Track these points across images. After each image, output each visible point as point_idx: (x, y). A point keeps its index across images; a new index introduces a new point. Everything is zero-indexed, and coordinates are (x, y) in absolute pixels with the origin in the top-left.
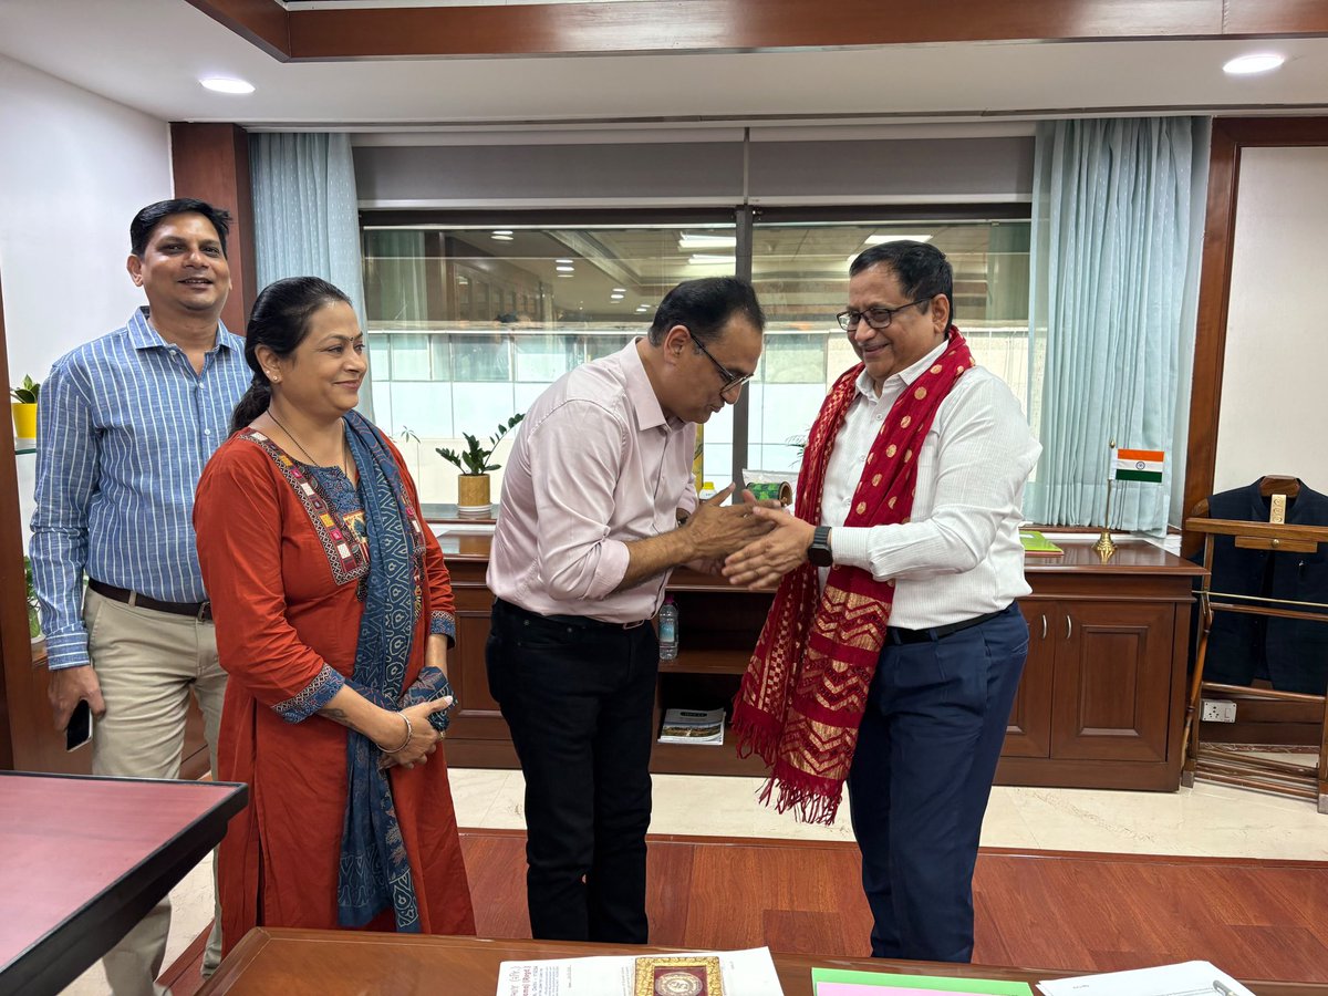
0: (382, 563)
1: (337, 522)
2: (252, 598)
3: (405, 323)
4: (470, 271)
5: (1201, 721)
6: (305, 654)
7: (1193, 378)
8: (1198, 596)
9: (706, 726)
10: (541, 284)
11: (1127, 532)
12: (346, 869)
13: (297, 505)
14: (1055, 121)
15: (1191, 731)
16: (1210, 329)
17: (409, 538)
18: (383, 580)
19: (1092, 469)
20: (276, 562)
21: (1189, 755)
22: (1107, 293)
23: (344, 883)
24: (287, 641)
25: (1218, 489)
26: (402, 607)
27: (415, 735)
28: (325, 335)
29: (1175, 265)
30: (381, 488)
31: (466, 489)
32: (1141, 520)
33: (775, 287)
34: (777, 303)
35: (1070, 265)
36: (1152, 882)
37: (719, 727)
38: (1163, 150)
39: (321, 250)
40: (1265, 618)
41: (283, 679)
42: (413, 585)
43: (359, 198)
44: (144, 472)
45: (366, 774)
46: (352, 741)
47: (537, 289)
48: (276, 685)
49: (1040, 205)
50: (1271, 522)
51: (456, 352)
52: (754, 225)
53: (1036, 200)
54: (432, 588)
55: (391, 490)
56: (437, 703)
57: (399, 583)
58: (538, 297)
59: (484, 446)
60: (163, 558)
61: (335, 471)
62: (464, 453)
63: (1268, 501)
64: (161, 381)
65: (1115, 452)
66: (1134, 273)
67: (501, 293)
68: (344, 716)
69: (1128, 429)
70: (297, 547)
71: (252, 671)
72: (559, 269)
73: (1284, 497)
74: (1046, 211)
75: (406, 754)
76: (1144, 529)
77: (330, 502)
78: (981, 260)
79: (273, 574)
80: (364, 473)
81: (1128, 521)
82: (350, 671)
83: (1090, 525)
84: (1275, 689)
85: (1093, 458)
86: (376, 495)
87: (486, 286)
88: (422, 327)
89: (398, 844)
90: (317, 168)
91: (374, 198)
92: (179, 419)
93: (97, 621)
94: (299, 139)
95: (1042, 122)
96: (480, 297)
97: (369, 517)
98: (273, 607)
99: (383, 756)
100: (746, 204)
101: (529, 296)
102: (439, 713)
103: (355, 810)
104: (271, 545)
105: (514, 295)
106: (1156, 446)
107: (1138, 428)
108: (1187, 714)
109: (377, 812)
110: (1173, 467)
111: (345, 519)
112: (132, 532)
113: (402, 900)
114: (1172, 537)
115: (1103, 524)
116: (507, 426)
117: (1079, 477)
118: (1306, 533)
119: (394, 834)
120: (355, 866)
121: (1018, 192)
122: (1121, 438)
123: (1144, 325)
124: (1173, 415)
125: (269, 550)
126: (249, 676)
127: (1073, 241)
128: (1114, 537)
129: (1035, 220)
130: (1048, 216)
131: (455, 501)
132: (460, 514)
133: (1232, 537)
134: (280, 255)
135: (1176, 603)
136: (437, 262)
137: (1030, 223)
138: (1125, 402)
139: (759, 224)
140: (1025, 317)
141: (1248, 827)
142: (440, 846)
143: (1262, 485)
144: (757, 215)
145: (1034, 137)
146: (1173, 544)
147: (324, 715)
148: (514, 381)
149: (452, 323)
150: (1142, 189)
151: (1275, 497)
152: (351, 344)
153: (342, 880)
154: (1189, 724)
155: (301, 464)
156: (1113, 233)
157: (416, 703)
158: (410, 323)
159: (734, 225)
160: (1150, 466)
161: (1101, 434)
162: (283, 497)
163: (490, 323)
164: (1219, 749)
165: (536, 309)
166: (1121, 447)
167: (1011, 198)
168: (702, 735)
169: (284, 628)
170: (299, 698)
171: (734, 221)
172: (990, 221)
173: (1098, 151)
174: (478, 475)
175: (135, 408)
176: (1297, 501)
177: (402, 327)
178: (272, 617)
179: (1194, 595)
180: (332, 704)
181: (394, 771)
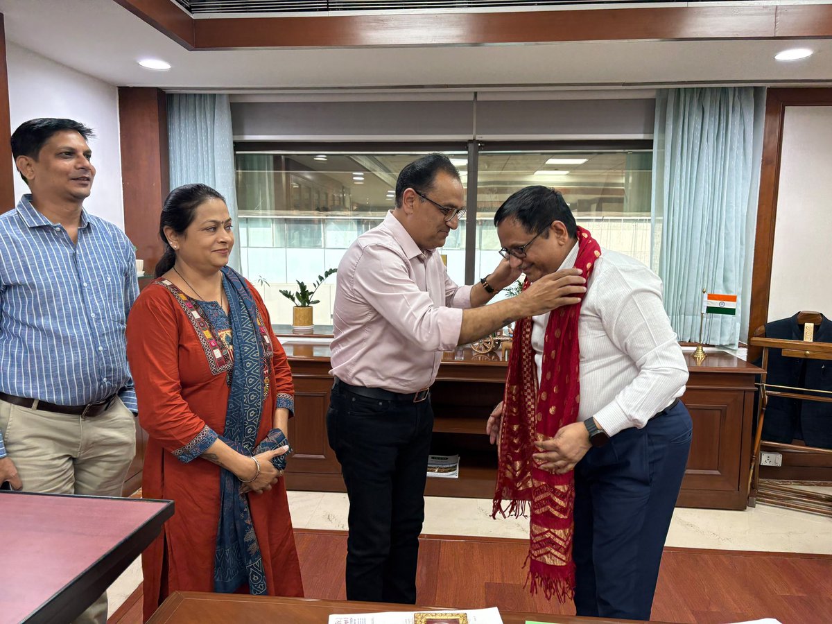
0: (242, 362)
1: (214, 336)
2: (159, 382)
3: (261, 212)
4: (300, 179)
5: (760, 466)
6: (192, 418)
7: (755, 250)
8: (758, 386)
9: (448, 466)
10: (343, 188)
11: (713, 346)
12: (219, 558)
13: (189, 324)
14: (668, 89)
15: (754, 472)
16: (765, 219)
17: (260, 347)
18: (242, 373)
19: (690, 306)
20: (175, 360)
21: (753, 487)
22: (701, 196)
23: (218, 567)
24: (181, 409)
25: (770, 319)
26: (255, 390)
27: (262, 472)
28: (205, 220)
29: (743, 178)
30: (243, 315)
31: (297, 316)
32: (722, 339)
33: (491, 191)
34: (493, 200)
35: (677, 178)
36: (730, 568)
37: (455, 467)
38: (736, 108)
39: (210, 166)
40: (800, 401)
41: (179, 434)
42: (263, 376)
43: (234, 134)
44: (44, 315)
45: (231, 497)
46: (223, 475)
47: (341, 191)
48: (174, 437)
49: (659, 141)
50: (805, 340)
51: (289, 230)
52: (479, 152)
53: (656, 138)
54: (277, 379)
55: (250, 317)
56: (277, 451)
57: (253, 375)
58: (341, 196)
59: (310, 288)
60: (62, 375)
61: (214, 304)
62: (297, 293)
63: (802, 327)
64: (50, 250)
65: (706, 295)
66: (717, 184)
67: (318, 193)
68: (217, 458)
69: (714, 281)
70: (188, 351)
71: (160, 428)
72: (355, 178)
73: (812, 325)
74: (662, 145)
75: (256, 484)
76: (724, 344)
77: (210, 323)
78: (621, 174)
79: (173, 368)
80: (233, 306)
81: (713, 339)
82: (222, 431)
83: (689, 341)
84: (807, 445)
85: (691, 299)
86: (240, 319)
87: (310, 188)
88: (270, 214)
89: (253, 541)
90: (208, 115)
91: (243, 134)
92: (66, 276)
93: (9, 423)
94: (197, 98)
95: (660, 90)
96: (306, 196)
97: (234, 333)
98: (173, 388)
99: (243, 485)
100: (474, 139)
101: (336, 195)
102: (279, 457)
103: (225, 519)
104: (172, 350)
105: (327, 195)
106: (731, 292)
107: (720, 280)
108: (751, 461)
109: (238, 521)
110: (742, 306)
111: (219, 334)
112: (39, 357)
113: (255, 578)
114: (741, 349)
115: (698, 340)
116: (324, 276)
117: (683, 311)
118: (826, 347)
119: (250, 535)
120: (225, 555)
121: (645, 133)
122: (710, 286)
123: (724, 217)
124: (742, 272)
125: (171, 353)
126: (157, 431)
127: (679, 163)
128: (705, 349)
129: (655, 150)
130: (664, 148)
131: (291, 323)
132: (294, 331)
133: (780, 350)
134: (184, 169)
135: (745, 391)
136: (280, 174)
137: (652, 152)
138: (712, 264)
139: (482, 152)
140: (649, 210)
141: (790, 532)
142: (281, 545)
143: (798, 317)
144: (481, 146)
145: (655, 99)
146: (742, 354)
147: (205, 458)
148: (324, 248)
149: (288, 212)
150: (722, 132)
151: (807, 325)
152: (222, 226)
153: (218, 563)
154: (752, 468)
155: (192, 299)
156: (704, 159)
157: (264, 451)
158: (264, 212)
159: (466, 152)
160: (728, 305)
161: (697, 284)
162: (180, 320)
163: (312, 212)
164: (771, 484)
165: (340, 203)
166: (709, 292)
167: (640, 136)
168: (445, 472)
169: (180, 401)
170: (189, 446)
171: (467, 150)
172: (627, 151)
173: (695, 109)
174: (305, 306)
175: (35, 270)
176: (821, 327)
177: (259, 214)
178: (172, 394)
179: (756, 386)
180: (210, 450)
181: (250, 495)
